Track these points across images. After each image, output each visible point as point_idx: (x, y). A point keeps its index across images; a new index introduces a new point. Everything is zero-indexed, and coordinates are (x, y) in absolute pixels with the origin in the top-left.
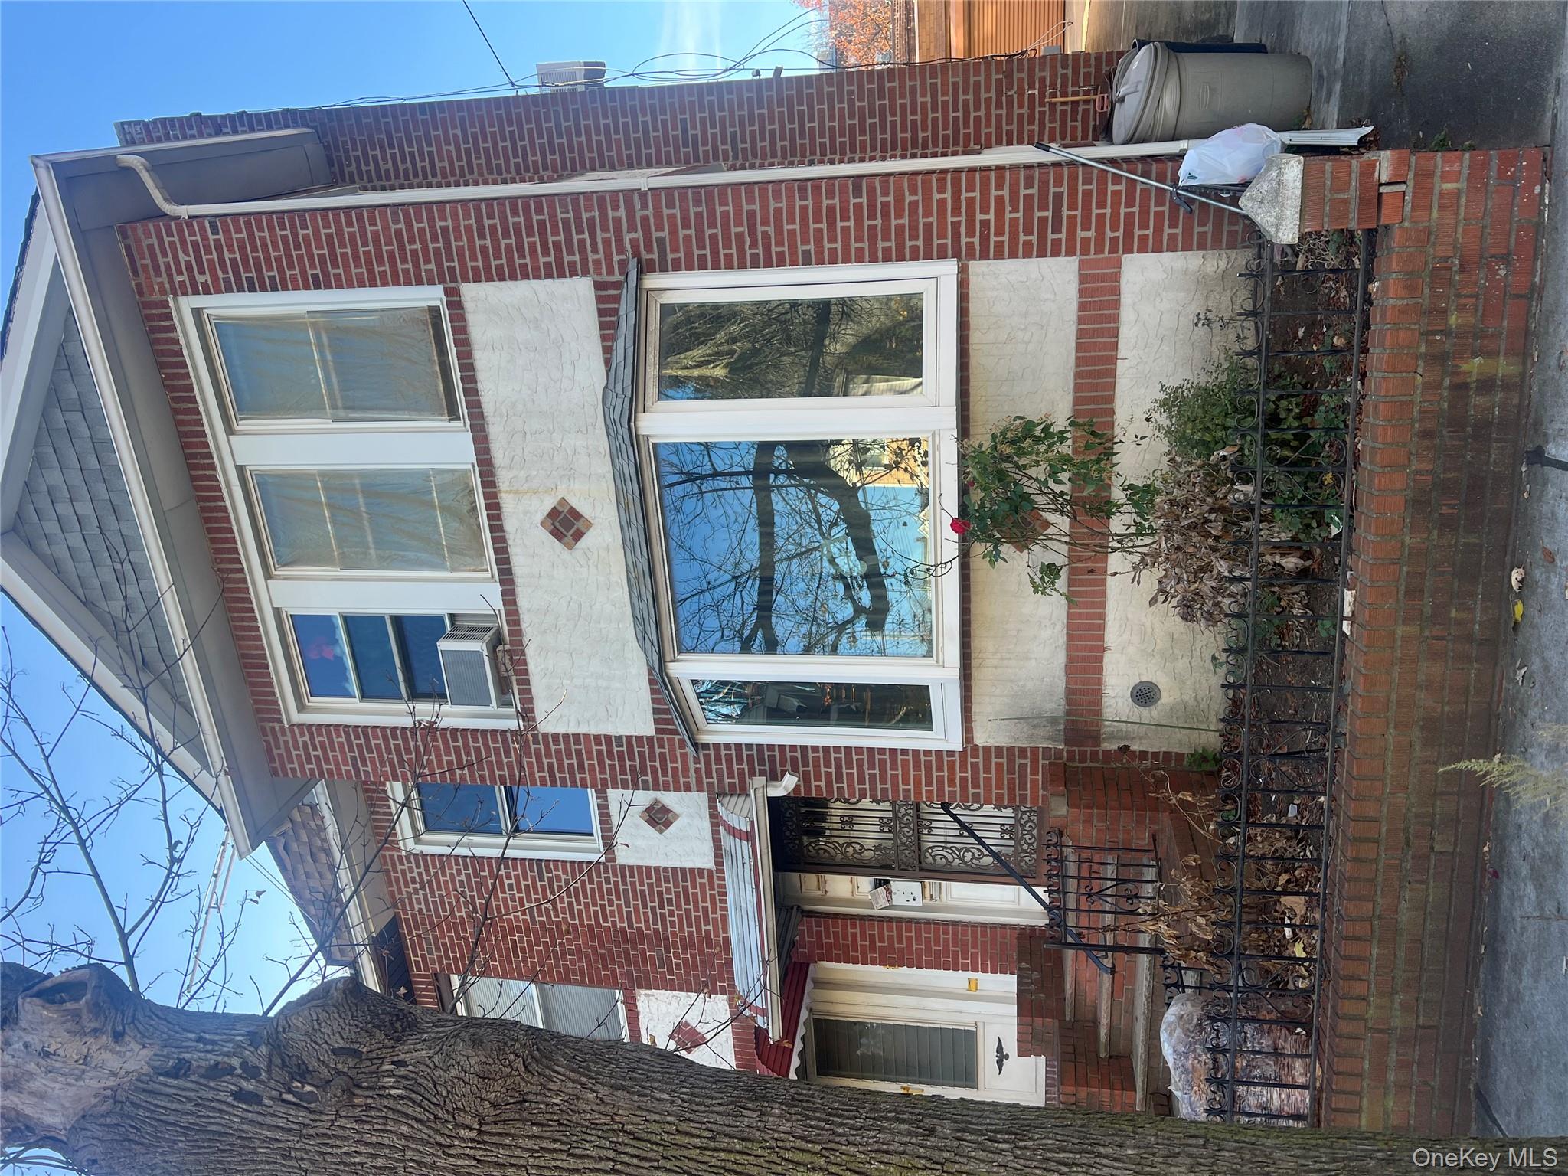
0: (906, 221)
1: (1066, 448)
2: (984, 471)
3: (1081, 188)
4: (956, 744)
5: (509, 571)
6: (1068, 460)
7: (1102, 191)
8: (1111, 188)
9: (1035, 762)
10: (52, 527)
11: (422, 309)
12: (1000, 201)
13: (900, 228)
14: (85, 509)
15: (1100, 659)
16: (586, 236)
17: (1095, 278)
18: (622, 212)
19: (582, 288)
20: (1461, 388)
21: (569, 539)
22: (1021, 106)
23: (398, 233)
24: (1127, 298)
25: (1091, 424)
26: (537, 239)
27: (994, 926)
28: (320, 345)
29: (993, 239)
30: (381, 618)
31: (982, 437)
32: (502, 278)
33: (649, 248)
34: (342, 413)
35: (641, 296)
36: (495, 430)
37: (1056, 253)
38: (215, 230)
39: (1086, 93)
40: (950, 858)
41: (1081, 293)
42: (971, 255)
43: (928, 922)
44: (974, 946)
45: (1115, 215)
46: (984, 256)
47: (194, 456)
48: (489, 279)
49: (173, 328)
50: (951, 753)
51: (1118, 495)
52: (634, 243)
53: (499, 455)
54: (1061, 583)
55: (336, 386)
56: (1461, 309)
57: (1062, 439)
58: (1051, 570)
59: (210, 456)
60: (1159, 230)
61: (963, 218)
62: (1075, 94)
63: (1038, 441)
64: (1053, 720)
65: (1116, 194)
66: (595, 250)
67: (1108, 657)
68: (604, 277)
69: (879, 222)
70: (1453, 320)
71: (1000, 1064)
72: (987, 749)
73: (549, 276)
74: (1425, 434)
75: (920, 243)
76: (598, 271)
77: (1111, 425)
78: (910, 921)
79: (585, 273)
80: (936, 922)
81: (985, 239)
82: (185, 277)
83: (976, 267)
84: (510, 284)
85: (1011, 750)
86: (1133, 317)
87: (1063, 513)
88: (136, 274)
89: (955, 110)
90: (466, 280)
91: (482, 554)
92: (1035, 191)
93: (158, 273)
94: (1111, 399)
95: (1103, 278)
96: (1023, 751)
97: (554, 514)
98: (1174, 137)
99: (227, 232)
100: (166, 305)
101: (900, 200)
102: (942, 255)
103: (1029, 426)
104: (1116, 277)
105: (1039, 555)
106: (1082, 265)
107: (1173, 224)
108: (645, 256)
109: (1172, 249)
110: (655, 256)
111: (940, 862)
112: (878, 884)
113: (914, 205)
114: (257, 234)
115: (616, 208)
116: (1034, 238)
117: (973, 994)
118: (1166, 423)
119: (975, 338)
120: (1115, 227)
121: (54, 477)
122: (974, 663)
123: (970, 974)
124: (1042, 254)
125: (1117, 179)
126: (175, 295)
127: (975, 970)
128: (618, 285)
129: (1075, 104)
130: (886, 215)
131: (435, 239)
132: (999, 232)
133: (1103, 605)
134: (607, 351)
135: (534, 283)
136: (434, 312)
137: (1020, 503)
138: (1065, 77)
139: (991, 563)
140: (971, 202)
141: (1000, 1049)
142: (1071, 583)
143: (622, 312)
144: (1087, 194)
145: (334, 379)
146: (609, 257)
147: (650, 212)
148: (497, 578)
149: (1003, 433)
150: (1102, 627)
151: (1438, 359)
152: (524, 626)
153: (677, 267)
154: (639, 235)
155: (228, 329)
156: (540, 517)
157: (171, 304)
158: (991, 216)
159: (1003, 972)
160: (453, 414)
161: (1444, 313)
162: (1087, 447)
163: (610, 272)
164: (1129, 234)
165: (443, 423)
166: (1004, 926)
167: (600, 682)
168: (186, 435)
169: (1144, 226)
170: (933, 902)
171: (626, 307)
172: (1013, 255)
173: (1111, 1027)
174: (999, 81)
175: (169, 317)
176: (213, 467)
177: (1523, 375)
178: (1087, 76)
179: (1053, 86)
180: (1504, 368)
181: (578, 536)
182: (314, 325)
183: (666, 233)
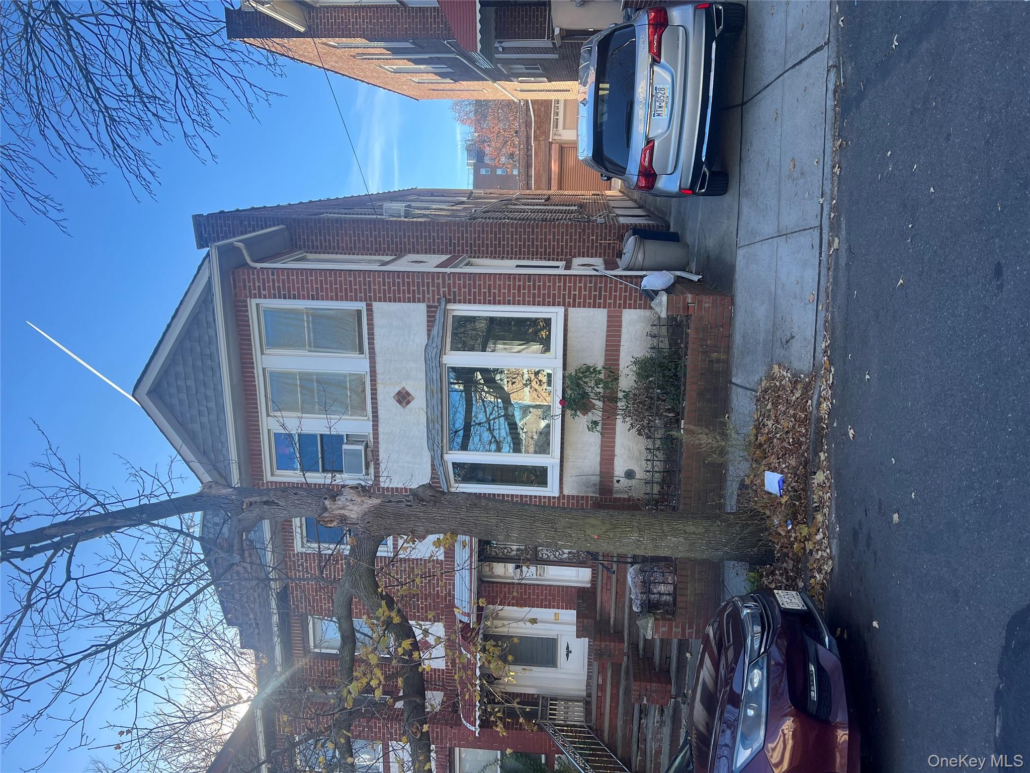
0: (546, 292)
1: (602, 376)
2: (572, 382)
3: (609, 285)
4: (556, 494)
5: (377, 417)
6: (602, 380)
7: (616, 287)
8: (619, 286)
9: (587, 502)
10: (173, 390)
11: (354, 310)
12: (580, 287)
13: (544, 294)
14: (191, 383)
15: (613, 460)
16: (426, 288)
17: (613, 317)
18: (440, 281)
19: (422, 307)
20: (711, 361)
21: (404, 403)
22: (588, 242)
23: (350, 281)
24: (624, 324)
25: (610, 368)
26: (406, 288)
27: (567, 587)
28: (308, 321)
29: (577, 300)
30: (315, 436)
31: (571, 370)
32: (390, 301)
33: (450, 295)
34: (313, 349)
35: (446, 312)
36: (379, 359)
37: (599, 307)
38: (273, 275)
39: (614, 240)
40: (549, 555)
41: (608, 321)
42: (569, 305)
43: (538, 585)
44: (558, 597)
45: (620, 295)
46: (574, 306)
47: (246, 363)
48: (385, 301)
49: (247, 311)
50: (554, 498)
51: (620, 395)
52: (444, 292)
53: (379, 368)
54: (599, 428)
55: (312, 339)
56: (711, 339)
57: (600, 373)
58: (595, 423)
59: (253, 363)
60: (635, 301)
61: (567, 292)
62: (610, 240)
63: (592, 373)
64: (595, 485)
65: (621, 288)
66: (428, 294)
67: (616, 458)
68: (431, 303)
69: (536, 291)
70: (709, 342)
71: (567, 656)
72: (568, 496)
73: (409, 302)
74: (701, 374)
75: (551, 300)
76: (429, 301)
77: (618, 369)
78: (530, 585)
79: (424, 302)
80: (542, 585)
81: (574, 300)
82: (257, 292)
83: (571, 310)
84: (393, 303)
85: (578, 497)
86: (626, 331)
87: (600, 400)
88: (235, 288)
89: (562, 242)
90: (375, 301)
91: (365, 409)
92: (593, 285)
93: (245, 289)
94: (618, 360)
95: (616, 316)
96: (582, 497)
97: (399, 393)
98: (642, 270)
99: (278, 275)
100: (246, 301)
101: (544, 285)
102: (559, 305)
103: (588, 368)
104: (620, 317)
105: (590, 416)
106: (608, 311)
107: (640, 300)
108: (448, 297)
109: (640, 308)
110: (452, 297)
111: (545, 557)
112: (517, 567)
113: (549, 286)
114: (291, 277)
115: (438, 279)
116: (592, 301)
117: (556, 621)
118: (635, 369)
119: (569, 335)
120: (620, 300)
121: (180, 369)
122: (565, 460)
123: (555, 610)
124: (594, 307)
125: (621, 284)
126: (251, 298)
127: (558, 608)
128: (436, 307)
129: (609, 244)
130: (539, 289)
131: (365, 285)
132: (580, 298)
133: (614, 438)
134: (429, 331)
135: (403, 304)
136: (359, 312)
137: (585, 395)
138: (606, 233)
139: (574, 418)
140: (570, 287)
141: (568, 648)
142: (602, 429)
143: (437, 317)
144: (611, 287)
145: (312, 335)
146: (434, 297)
147: (451, 282)
148: (371, 419)
149: (579, 369)
150: (614, 447)
151: (705, 353)
152: (380, 440)
153: (460, 302)
154: (446, 289)
155: (269, 312)
156: (393, 395)
157: (248, 302)
158: (577, 293)
159: (570, 609)
160: (361, 351)
161: (706, 340)
162: (609, 376)
163: (434, 302)
164: (625, 302)
165: (356, 355)
166: (571, 587)
167: (410, 465)
168: (244, 354)
169: (630, 300)
170: (541, 577)
171: (439, 315)
172: (584, 307)
173: (615, 619)
174: (580, 232)
175: (247, 306)
176: (253, 368)
177: (728, 359)
178: (614, 233)
179: (601, 236)
180: (723, 356)
181: (408, 402)
182: (307, 313)
183: (456, 290)
